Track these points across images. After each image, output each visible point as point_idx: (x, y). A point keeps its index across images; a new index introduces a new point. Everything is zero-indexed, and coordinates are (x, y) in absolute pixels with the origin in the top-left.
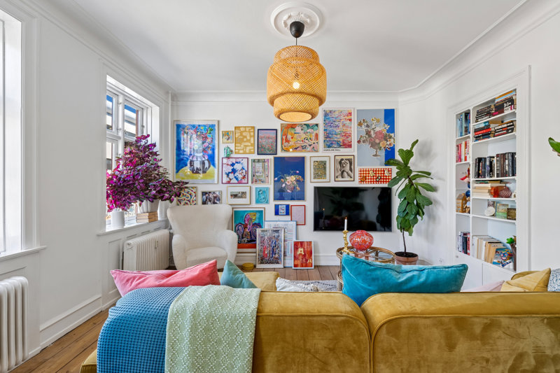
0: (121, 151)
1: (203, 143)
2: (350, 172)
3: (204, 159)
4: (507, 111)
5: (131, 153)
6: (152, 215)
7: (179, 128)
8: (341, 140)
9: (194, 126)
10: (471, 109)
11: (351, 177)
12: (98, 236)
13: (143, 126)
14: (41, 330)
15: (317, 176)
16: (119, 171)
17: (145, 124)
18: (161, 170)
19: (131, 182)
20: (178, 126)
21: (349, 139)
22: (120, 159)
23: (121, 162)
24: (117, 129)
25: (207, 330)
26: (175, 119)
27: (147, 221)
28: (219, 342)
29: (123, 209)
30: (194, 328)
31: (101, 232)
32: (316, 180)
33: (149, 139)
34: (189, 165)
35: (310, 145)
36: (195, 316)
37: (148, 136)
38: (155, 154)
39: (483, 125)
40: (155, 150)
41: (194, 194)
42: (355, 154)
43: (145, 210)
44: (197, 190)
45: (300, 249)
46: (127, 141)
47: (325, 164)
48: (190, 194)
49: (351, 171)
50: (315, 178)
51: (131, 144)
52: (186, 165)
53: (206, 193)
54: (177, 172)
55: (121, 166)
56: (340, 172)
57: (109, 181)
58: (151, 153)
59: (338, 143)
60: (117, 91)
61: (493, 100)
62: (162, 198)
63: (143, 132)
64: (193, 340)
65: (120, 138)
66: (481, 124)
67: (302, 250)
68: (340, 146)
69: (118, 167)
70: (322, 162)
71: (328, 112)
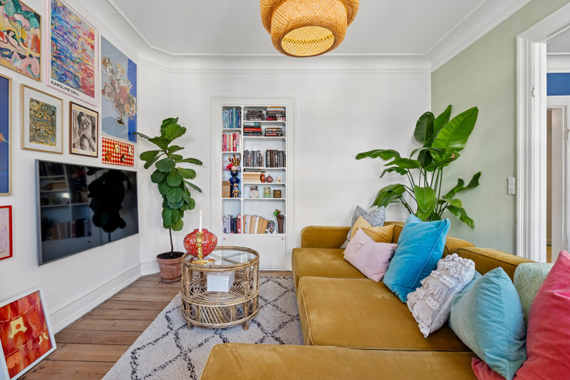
2: (92, 140)
4: (280, 120)
8: (80, 76)
10: (242, 107)
11: (94, 150)
15: (36, 135)
21: (91, 79)
32: (34, 145)
35: (23, 57)
39: (253, 124)
42: (99, 109)
45: (13, 324)
47: (54, 113)
49: (94, 139)
50: (32, 139)
56: (79, 138)
59: (75, 78)
61: (265, 108)
66: (251, 123)
67: (20, 321)
68: (78, 87)
70: (48, 107)
71: (59, 5)
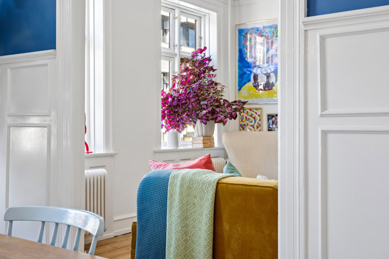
0: (177, 69)
1: (268, 50)
3: (269, 71)
5: (187, 69)
6: (208, 140)
7: (242, 34)
9: (258, 29)
12: (155, 152)
13: (201, 38)
14: (114, 220)
16: (175, 90)
17: (202, 36)
18: (219, 88)
19: (184, 102)
20: (241, 32)
22: (175, 77)
23: (177, 81)
24: (174, 46)
25: (189, 188)
26: (237, 23)
27: (201, 146)
28: (195, 197)
29: (178, 130)
30: (182, 186)
31: (156, 149)
33: (207, 52)
34: (252, 81)
36: (183, 179)
37: (205, 48)
38: (212, 69)
40: (210, 65)
41: (259, 118)
43: (200, 134)
44: (262, 112)
46: (183, 57)
48: (254, 118)
51: (187, 61)
52: (249, 81)
53: (273, 116)
54: (240, 90)
55: (176, 85)
57: (165, 101)
58: (207, 68)
60: (173, 6)
62: (216, 120)
63: (200, 45)
64: (181, 193)
65: (176, 55)
69: (174, 86)
